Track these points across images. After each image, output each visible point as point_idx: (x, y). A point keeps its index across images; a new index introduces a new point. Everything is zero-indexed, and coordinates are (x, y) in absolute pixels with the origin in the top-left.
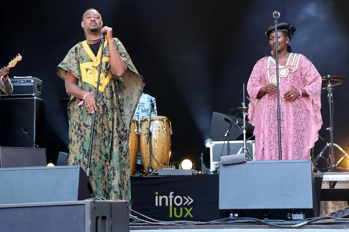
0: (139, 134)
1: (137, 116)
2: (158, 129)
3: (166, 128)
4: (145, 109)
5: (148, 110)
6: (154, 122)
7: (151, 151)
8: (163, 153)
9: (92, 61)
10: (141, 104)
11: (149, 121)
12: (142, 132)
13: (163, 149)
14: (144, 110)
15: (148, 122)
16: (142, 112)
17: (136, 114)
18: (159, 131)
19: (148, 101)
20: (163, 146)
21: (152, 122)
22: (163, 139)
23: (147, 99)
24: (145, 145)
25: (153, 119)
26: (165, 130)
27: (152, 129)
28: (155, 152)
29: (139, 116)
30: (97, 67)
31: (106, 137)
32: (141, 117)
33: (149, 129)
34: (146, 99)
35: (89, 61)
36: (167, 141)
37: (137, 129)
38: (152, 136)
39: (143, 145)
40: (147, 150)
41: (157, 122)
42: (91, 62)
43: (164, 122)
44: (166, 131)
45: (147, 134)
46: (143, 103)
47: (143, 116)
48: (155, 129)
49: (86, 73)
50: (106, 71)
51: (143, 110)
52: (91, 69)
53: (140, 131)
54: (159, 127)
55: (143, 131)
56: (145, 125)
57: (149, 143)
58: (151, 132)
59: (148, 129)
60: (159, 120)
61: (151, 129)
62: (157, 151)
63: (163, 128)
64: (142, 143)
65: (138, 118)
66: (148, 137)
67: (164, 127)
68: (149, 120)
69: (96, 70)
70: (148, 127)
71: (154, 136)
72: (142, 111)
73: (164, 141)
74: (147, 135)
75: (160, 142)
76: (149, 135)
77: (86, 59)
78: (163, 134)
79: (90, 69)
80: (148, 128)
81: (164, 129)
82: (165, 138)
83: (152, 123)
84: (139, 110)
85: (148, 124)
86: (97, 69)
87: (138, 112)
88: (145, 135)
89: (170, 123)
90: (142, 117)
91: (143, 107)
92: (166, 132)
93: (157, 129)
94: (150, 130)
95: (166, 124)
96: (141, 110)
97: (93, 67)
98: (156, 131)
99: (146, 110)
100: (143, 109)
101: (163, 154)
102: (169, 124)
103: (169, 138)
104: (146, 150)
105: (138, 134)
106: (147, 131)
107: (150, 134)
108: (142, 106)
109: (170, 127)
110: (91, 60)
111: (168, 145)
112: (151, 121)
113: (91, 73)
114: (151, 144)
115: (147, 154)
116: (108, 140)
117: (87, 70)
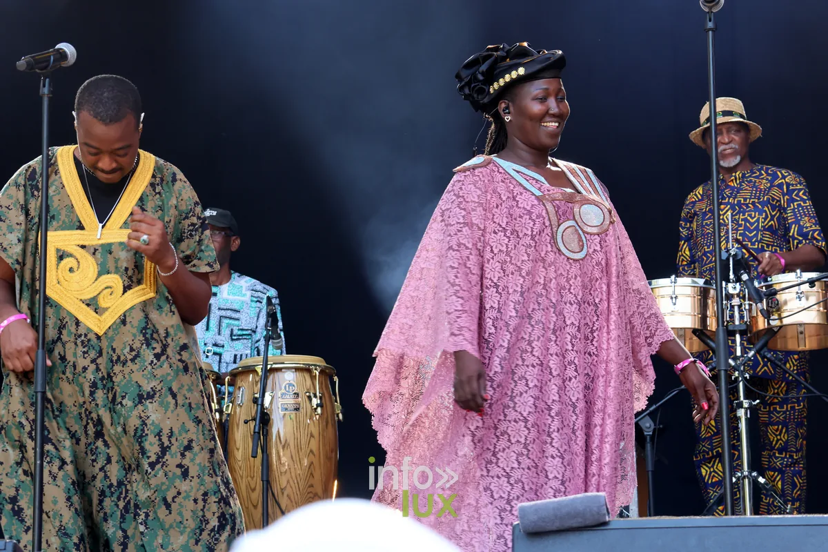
0: (226, 420)
1: (215, 354)
2: (292, 401)
3: (321, 398)
4: (242, 330)
5: (254, 332)
6: (278, 375)
7: (268, 482)
8: (312, 486)
9: (81, 227)
10: (229, 313)
11: (260, 374)
12: (235, 412)
13: (312, 474)
14: (240, 333)
15: (257, 379)
16: (232, 340)
17: (210, 348)
18: (297, 409)
19: (252, 301)
20: (312, 463)
21: (271, 377)
22: (312, 436)
23: (249, 293)
24: (245, 459)
25: (274, 366)
26: (318, 405)
27: (271, 403)
28: (284, 484)
29: (220, 355)
30: (96, 250)
31: (111, 486)
32: (228, 357)
33: (260, 402)
34: (244, 295)
35: (70, 228)
36: (324, 445)
37: (219, 403)
38: (271, 428)
39: (239, 458)
40: (252, 478)
41: (289, 376)
42: (79, 232)
43: (313, 378)
44: (319, 410)
45: (254, 419)
46: (236, 307)
47: (235, 356)
48: (281, 402)
49: (58, 265)
50: (130, 272)
51: (236, 332)
52: (75, 254)
53: (228, 408)
54: (297, 395)
55: (240, 407)
56: (246, 389)
57: (259, 451)
58: (267, 414)
59: (255, 401)
60: (297, 369)
61: (267, 403)
62: (288, 482)
63: (309, 397)
64: (236, 451)
65: (220, 362)
66: (257, 430)
67: (315, 396)
68: (259, 369)
69: (91, 259)
70: (257, 396)
71: (280, 426)
72: (232, 335)
73: (314, 445)
74: (252, 424)
75: (298, 448)
76: (260, 422)
77: (63, 217)
78: (311, 418)
79: (71, 255)
80: (256, 398)
81: (315, 401)
82: (316, 433)
83: (270, 382)
84: (219, 334)
85: (257, 382)
86: (94, 254)
87: (219, 342)
88: (246, 422)
89: (336, 379)
90: (232, 359)
91: (236, 322)
92: (322, 410)
93: (290, 401)
94: (262, 405)
95: (321, 383)
96: (229, 333)
97: (83, 247)
98: (286, 409)
99: (244, 332)
100: (234, 328)
101: (310, 490)
102: (333, 384)
103: (331, 433)
104: (249, 478)
105: (221, 420)
106: (254, 409)
107: (264, 419)
108: (231, 318)
109: (334, 394)
110: (78, 224)
111: (328, 458)
112: (268, 372)
113: (71, 270)
114: (268, 456)
115: (253, 490)
116: (117, 493)
117: (61, 258)
